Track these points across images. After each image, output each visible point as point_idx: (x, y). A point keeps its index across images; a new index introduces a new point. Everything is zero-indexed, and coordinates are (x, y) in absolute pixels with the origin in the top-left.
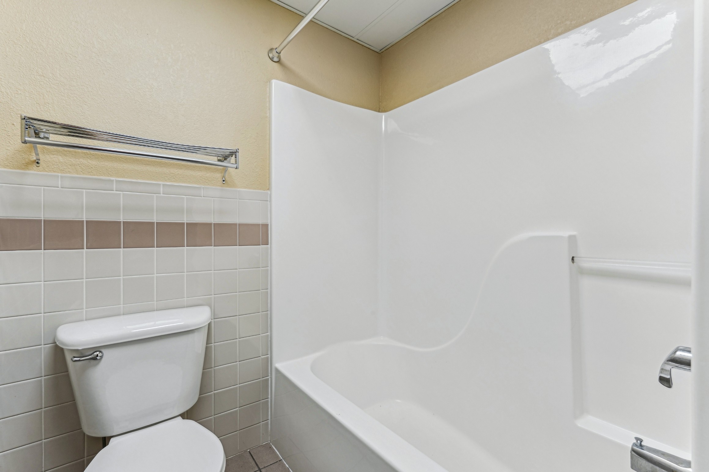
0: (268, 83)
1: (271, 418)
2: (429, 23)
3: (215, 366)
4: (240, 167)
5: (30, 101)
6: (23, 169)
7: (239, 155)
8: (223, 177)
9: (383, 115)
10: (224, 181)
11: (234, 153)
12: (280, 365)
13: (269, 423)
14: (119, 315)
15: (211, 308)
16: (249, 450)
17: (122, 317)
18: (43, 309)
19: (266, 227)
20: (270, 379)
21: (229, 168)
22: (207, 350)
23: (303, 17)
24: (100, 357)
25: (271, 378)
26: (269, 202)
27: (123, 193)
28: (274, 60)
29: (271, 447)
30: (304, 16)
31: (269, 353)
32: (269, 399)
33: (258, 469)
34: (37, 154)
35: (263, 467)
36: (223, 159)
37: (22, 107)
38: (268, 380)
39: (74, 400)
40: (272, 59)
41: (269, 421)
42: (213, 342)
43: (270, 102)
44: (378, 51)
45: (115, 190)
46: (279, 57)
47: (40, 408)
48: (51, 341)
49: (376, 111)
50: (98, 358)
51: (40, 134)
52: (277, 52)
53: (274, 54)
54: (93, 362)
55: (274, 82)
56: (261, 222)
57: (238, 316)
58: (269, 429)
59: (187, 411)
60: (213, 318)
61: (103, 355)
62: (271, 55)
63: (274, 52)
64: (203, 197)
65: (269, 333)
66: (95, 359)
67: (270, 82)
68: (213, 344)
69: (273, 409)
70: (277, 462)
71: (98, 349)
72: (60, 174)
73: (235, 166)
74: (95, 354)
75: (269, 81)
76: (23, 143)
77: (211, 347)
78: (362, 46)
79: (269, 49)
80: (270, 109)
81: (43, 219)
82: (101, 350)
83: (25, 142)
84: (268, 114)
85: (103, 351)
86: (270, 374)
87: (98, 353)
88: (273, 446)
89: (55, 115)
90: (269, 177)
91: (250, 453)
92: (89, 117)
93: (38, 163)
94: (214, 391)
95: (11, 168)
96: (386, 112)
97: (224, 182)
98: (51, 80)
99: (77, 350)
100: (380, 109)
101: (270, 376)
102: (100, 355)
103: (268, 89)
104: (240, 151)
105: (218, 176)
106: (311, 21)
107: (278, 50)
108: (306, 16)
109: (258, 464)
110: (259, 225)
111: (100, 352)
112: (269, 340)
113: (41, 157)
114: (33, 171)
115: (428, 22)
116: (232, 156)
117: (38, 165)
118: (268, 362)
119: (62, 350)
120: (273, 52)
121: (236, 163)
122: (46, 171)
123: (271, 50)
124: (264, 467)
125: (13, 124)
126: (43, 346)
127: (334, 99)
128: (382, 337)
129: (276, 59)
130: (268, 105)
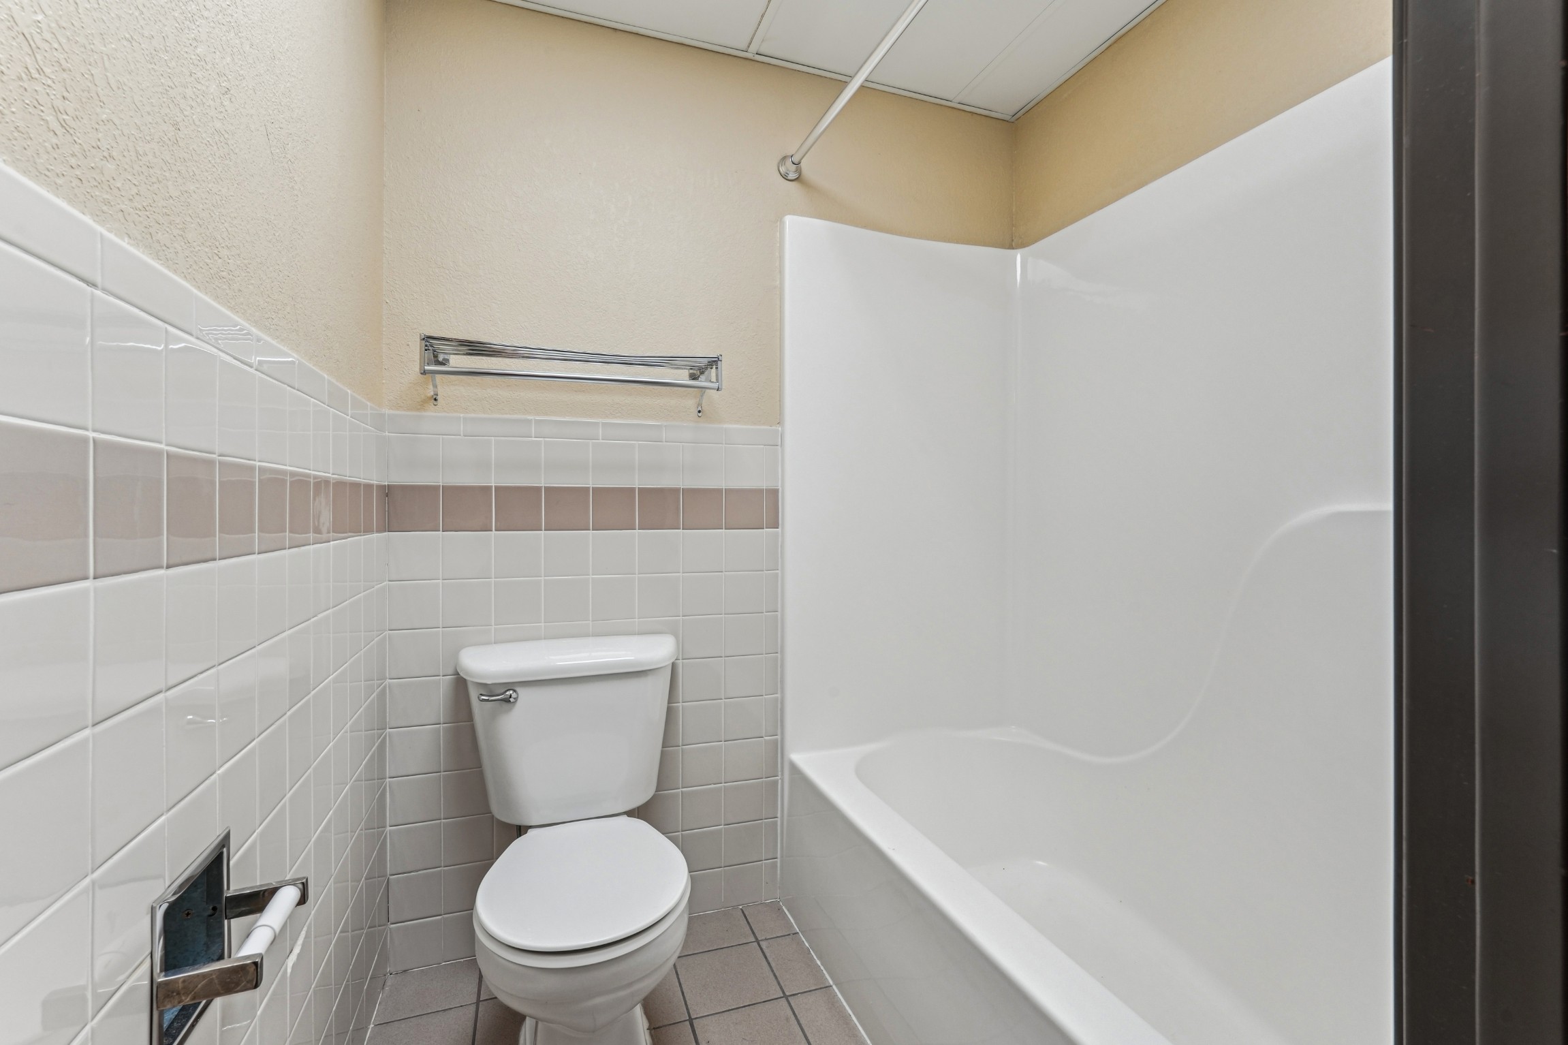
0: (779, 223)
1: (782, 857)
2: (1116, 45)
3: (684, 744)
4: (724, 385)
5: (427, 307)
6: (418, 410)
7: (724, 365)
8: (698, 405)
9: (1019, 256)
10: (699, 412)
11: (714, 362)
12: (799, 758)
13: (779, 865)
14: (539, 639)
15: (676, 637)
16: (741, 907)
17: (543, 642)
18: (441, 623)
19: (774, 494)
20: (780, 781)
21: (708, 391)
22: (670, 714)
23: (846, 83)
24: (514, 698)
25: (782, 780)
26: (779, 447)
27: (545, 441)
28: (789, 178)
29: (780, 909)
30: (848, 81)
31: (779, 732)
32: (779, 820)
33: (754, 940)
34: (435, 386)
35: (763, 938)
36: (699, 373)
37: (418, 317)
38: (776, 782)
39: (481, 767)
40: (785, 177)
41: (778, 860)
42: (681, 701)
43: (781, 258)
44: (1008, 118)
45: (533, 436)
46: (799, 171)
47: (437, 771)
48: (451, 671)
49: (1003, 246)
50: (512, 700)
51: (439, 355)
52: (793, 163)
53: (789, 167)
54: (505, 705)
55: (789, 220)
56: (764, 484)
57: (723, 658)
58: (779, 877)
59: (638, 808)
60: (680, 657)
61: (518, 697)
62: (783, 170)
63: (789, 162)
64: (665, 443)
65: (779, 695)
66: (507, 700)
67: (781, 220)
68: (680, 704)
69: (785, 836)
70: (789, 935)
71: (511, 686)
72: (462, 415)
73: (716, 385)
74: (507, 693)
75: (779, 220)
76: (421, 374)
77: (678, 707)
78: (970, 114)
79: (780, 157)
80: (781, 272)
81: (441, 484)
82: (515, 689)
83: (424, 373)
84: (778, 282)
85: (518, 689)
86: (780, 773)
87: (511, 692)
88: (784, 908)
89: (456, 324)
90: (780, 401)
91: (743, 912)
92: (499, 322)
93: (435, 400)
94: (682, 788)
95: (405, 410)
96: (1025, 247)
97: (700, 414)
98: (452, 272)
99: (485, 685)
100: (1012, 242)
101: (780, 776)
102: (514, 695)
103: (778, 234)
104: (723, 359)
105: (690, 403)
106: (862, 86)
107: (796, 159)
108: (851, 81)
109: (756, 931)
110: (761, 491)
111: (515, 691)
112: (779, 707)
113: (440, 391)
114: (431, 412)
115: (1115, 42)
116: (711, 368)
117: (435, 403)
118: (776, 750)
119: (465, 681)
120: (787, 163)
121: (717, 380)
122: (445, 411)
123: (784, 158)
124: (766, 939)
125: (408, 345)
126: (441, 677)
127: (909, 235)
128: (1014, 727)
129: (792, 176)
130: (777, 264)
